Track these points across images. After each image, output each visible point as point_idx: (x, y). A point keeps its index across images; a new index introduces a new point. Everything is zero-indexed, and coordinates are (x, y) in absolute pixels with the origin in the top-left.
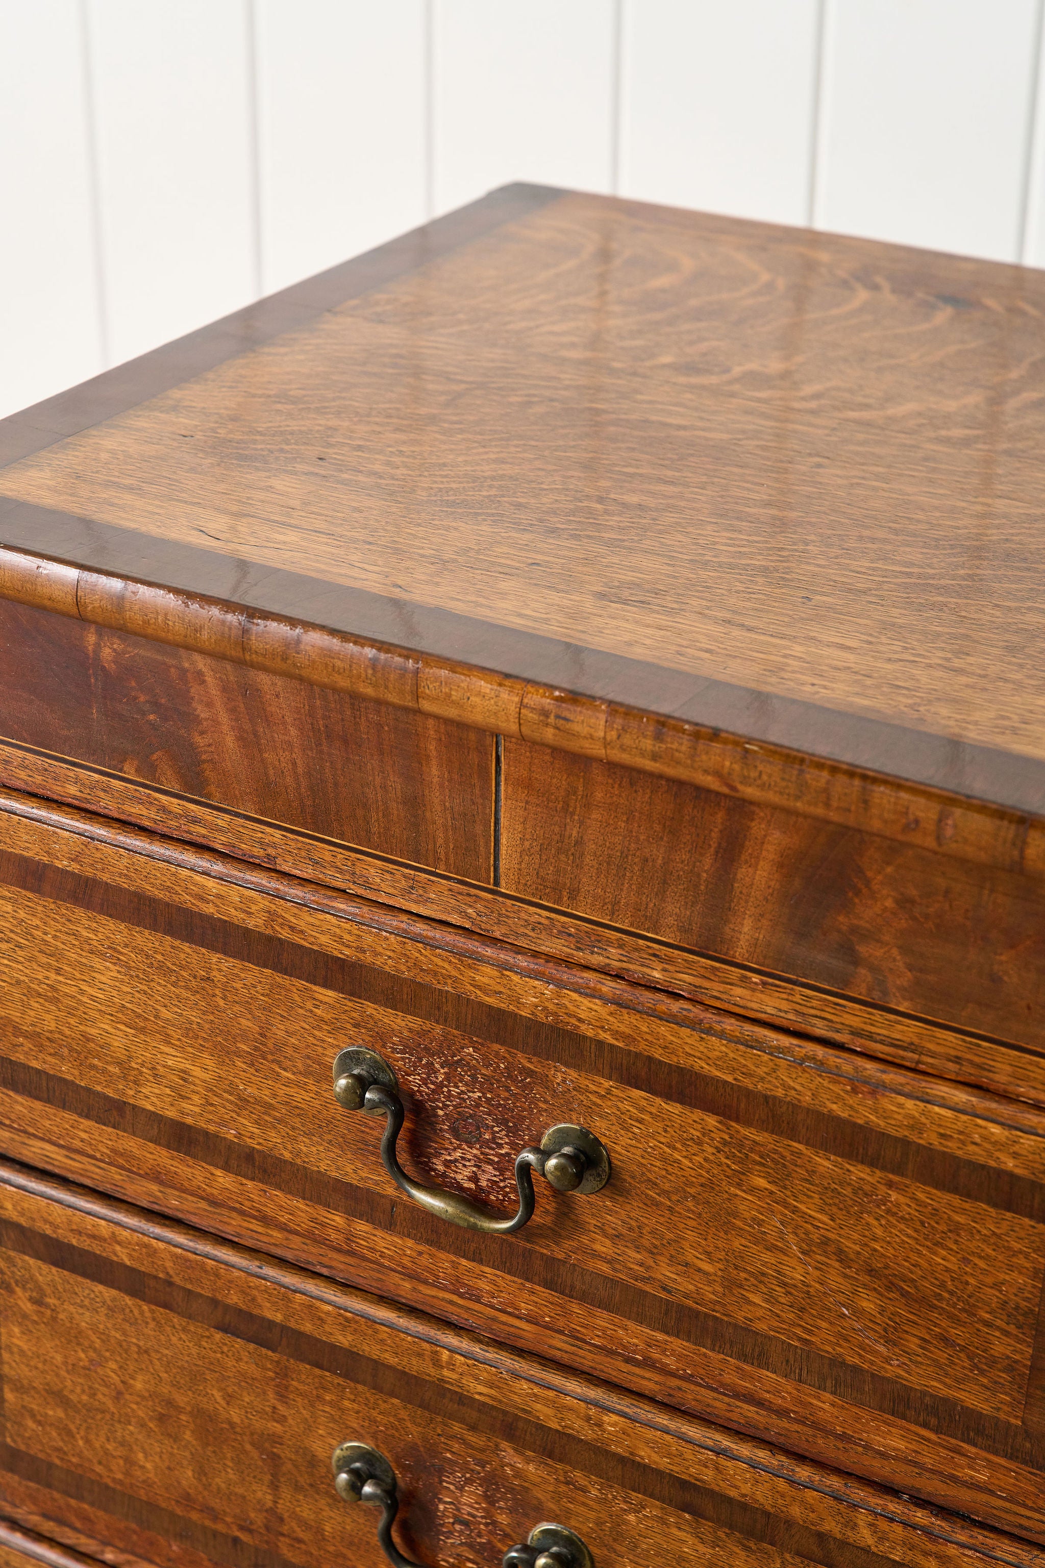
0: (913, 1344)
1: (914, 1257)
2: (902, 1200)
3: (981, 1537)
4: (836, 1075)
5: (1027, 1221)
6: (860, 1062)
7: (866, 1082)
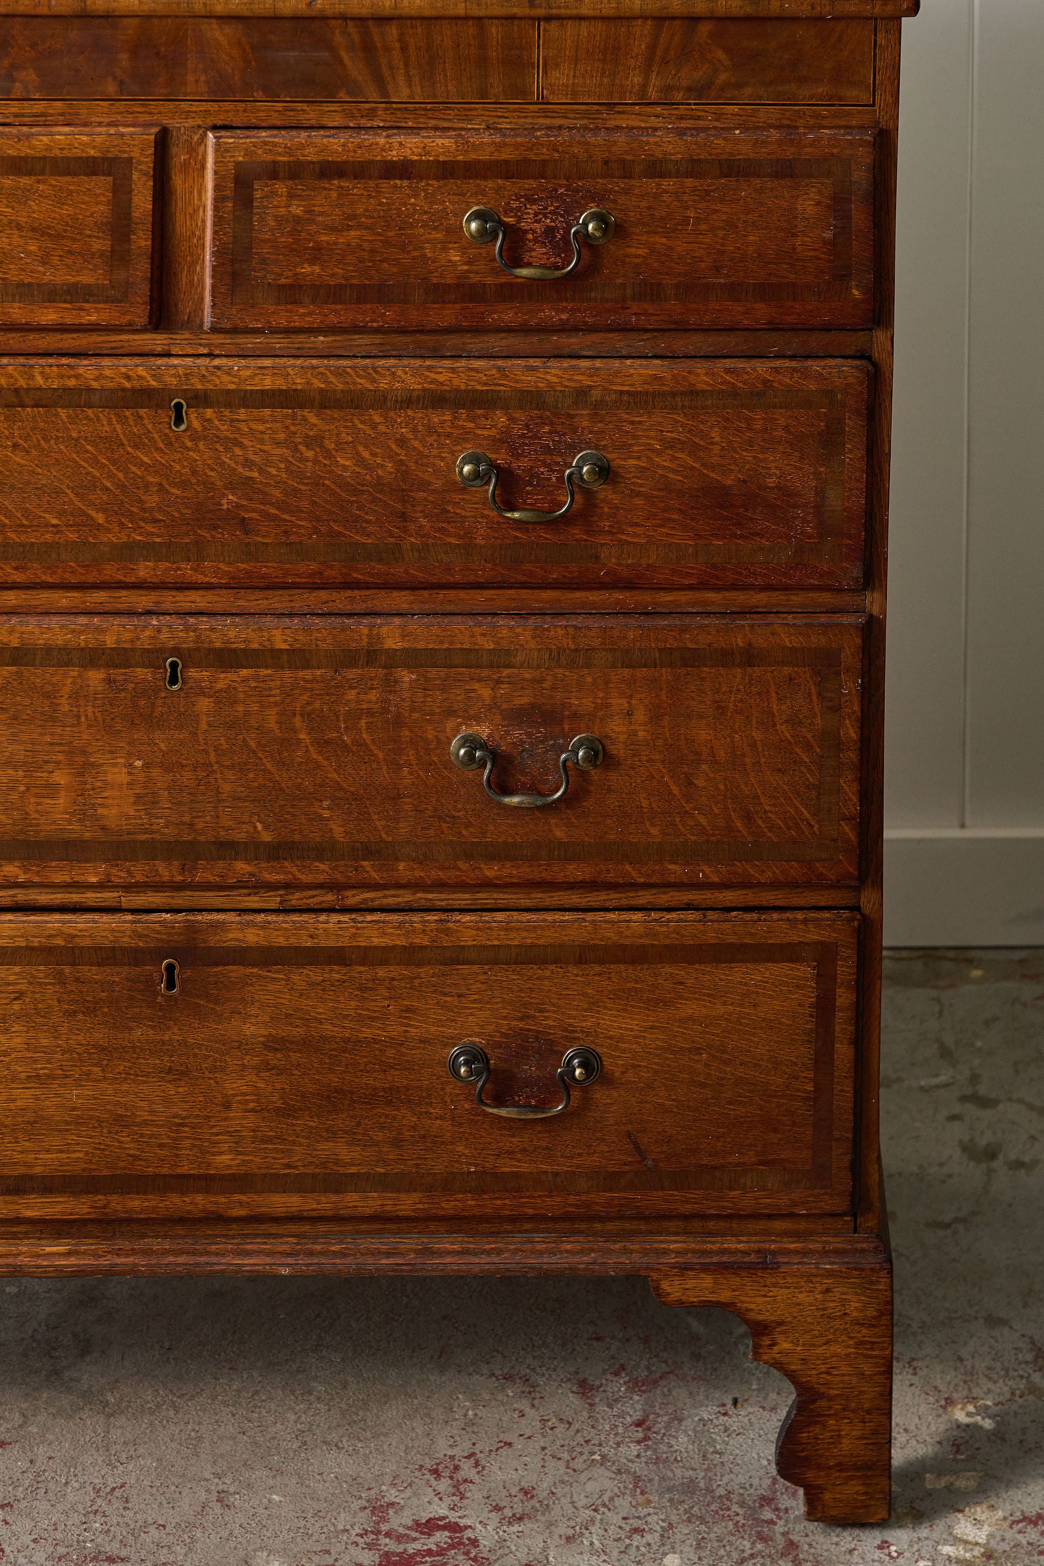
0: (55, 260)
1: (53, 215)
2: (45, 187)
3: (93, 361)
4: (9, 136)
5: (102, 178)
6: (20, 128)
7: (23, 135)
